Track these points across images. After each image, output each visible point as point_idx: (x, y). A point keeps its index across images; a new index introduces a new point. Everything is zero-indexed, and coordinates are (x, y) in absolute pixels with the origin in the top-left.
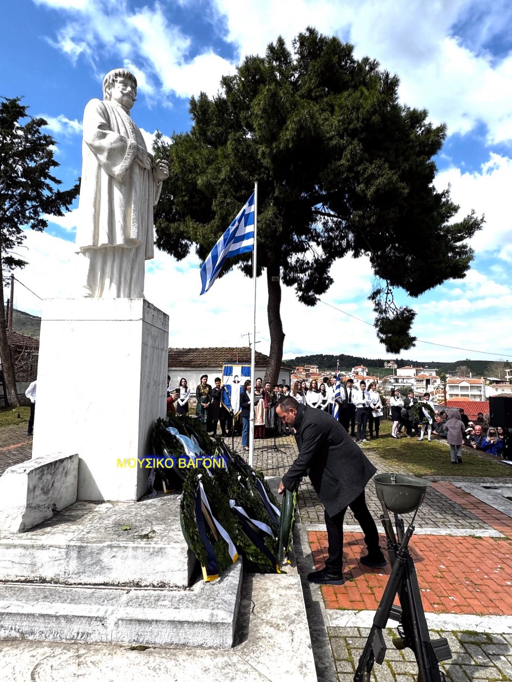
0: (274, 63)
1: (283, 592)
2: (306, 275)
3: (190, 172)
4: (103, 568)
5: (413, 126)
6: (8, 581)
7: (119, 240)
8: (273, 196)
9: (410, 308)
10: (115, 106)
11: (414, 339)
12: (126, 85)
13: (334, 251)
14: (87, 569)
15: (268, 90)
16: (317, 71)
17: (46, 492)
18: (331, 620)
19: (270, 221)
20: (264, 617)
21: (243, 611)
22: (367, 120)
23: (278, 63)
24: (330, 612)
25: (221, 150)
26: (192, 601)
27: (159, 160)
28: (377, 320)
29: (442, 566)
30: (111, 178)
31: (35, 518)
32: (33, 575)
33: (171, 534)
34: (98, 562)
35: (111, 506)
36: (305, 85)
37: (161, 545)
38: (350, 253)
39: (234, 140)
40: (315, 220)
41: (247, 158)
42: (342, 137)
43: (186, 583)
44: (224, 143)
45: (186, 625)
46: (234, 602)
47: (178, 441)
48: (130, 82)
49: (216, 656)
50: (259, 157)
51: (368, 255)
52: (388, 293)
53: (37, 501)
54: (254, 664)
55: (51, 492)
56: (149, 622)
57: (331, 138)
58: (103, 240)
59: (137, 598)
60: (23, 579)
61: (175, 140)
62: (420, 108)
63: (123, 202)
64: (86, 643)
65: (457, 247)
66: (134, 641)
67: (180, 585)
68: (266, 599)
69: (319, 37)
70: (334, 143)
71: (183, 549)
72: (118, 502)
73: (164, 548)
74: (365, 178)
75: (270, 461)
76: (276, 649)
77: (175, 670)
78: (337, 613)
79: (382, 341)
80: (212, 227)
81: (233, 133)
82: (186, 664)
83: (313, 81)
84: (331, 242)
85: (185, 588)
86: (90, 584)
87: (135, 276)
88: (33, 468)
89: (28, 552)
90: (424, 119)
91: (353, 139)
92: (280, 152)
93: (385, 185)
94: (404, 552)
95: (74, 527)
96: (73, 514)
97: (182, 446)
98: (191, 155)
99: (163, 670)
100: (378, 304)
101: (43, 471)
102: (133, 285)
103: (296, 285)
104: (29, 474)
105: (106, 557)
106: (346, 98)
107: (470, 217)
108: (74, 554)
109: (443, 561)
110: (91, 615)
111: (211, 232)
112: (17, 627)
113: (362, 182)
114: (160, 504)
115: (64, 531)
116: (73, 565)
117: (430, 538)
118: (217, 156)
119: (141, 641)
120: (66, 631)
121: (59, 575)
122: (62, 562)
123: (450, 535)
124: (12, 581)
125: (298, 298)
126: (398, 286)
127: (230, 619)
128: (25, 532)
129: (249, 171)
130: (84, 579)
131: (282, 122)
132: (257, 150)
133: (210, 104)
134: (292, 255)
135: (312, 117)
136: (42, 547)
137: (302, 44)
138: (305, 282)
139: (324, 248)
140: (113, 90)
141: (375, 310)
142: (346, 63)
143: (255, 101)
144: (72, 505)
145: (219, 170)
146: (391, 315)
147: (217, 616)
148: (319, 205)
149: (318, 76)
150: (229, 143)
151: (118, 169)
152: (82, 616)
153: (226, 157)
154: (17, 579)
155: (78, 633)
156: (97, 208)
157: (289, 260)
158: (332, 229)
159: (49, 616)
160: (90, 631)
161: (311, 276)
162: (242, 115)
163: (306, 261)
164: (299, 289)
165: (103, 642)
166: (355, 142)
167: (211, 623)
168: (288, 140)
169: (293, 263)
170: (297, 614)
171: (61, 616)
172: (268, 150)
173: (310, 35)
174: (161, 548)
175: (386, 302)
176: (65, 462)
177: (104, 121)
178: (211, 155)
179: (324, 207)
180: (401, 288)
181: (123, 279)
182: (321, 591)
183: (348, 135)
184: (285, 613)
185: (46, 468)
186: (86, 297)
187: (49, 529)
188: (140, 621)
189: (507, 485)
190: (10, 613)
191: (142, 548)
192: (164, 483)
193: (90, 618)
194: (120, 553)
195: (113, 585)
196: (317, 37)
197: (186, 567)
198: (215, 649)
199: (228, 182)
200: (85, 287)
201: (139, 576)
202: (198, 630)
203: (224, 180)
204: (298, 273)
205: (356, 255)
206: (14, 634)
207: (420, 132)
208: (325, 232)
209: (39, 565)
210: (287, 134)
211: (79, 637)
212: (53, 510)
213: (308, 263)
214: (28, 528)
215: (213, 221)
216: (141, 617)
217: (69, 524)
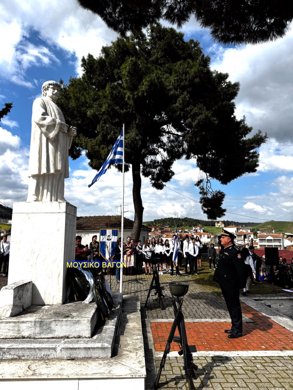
0: (135, 40)
1: (134, 341)
2: (157, 170)
3: (82, 106)
4: (51, 330)
5: (220, 82)
6: (7, 339)
7: (52, 171)
8: (135, 122)
9: (222, 191)
10: (49, 100)
11: (225, 210)
12: (54, 89)
13: (174, 155)
14: (44, 331)
15: (131, 61)
16: (162, 48)
17: (20, 299)
18: (157, 355)
19: (133, 138)
20: (125, 349)
21: (115, 347)
22: (191, 81)
23: (138, 40)
24: (157, 352)
25: (102, 93)
26: (93, 341)
27: (71, 127)
28: (201, 199)
29: (216, 334)
30: (48, 139)
31: (16, 311)
32: (19, 335)
33: (82, 315)
34: (49, 328)
35: (50, 307)
36: (154, 55)
37: (78, 319)
38: (184, 156)
39: (111, 88)
40: (163, 135)
41: (118, 99)
42: (176, 89)
43: (90, 336)
44: (104, 87)
45: (91, 349)
46: (112, 341)
47: (82, 273)
48: (56, 88)
49: (104, 360)
50: (126, 99)
51: (196, 157)
52: (207, 182)
53: (16, 303)
54: (120, 362)
55: (22, 299)
56: (75, 349)
57: (170, 90)
58: (44, 171)
59: (69, 341)
60: (14, 337)
61: (72, 82)
62: (224, 72)
63: (54, 151)
64: (48, 359)
65: (250, 153)
66: (69, 357)
67: (87, 336)
68: (126, 343)
69: (163, 28)
70: (172, 93)
71: (88, 320)
72: (52, 305)
73: (80, 320)
74: (192, 115)
75: (132, 289)
76: (130, 358)
77: (87, 364)
78: (160, 353)
79: (205, 212)
80: (97, 141)
81: (110, 83)
82: (92, 363)
83: (159, 53)
84: (172, 150)
85: (89, 338)
86: (45, 338)
87: (59, 188)
88: (15, 287)
89: (16, 325)
90: (226, 78)
91: (183, 91)
92: (138, 97)
93: (203, 119)
94: (179, 312)
95: (35, 315)
96: (32, 310)
97: (85, 276)
98: (83, 95)
99: (82, 365)
100: (202, 189)
101: (19, 288)
102: (58, 193)
103: (150, 176)
104: (14, 289)
105: (53, 326)
106: (179, 66)
107: (257, 135)
108: (38, 325)
109: (218, 332)
110: (50, 347)
111: (97, 144)
112: (17, 354)
113: (190, 117)
114: (74, 305)
115: (31, 316)
116: (38, 330)
117: (215, 323)
118: (99, 96)
119: (72, 356)
120: (39, 354)
121: (31, 335)
122: (33, 328)
123: (225, 322)
124: (9, 339)
125: (152, 185)
126: (213, 178)
127: (110, 346)
128: (12, 317)
129: (120, 107)
130: (43, 336)
131: (140, 80)
132: (125, 94)
133: (95, 62)
134: (148, 157)
135: (158, 78)
136: (23, 322)
137: (152, 31)
138: (156, 174)
139: (168, 153)
140: (47, 91)
141: (200, 193)
142: (180, 43)
143: (123, 66)
144: (30, 307)
145: (101, 106)
146: (209, 196)
147: (104, 345)
148: (165, 127)
149: (162, 51)
150: (107, 89)
151: (52, 135)
152: (46, 348)
153: (105, 97)
154: (11, 337)
155: (44, 355)
156: (40, 154)
157: (146, 160)
158: (173, 141)
159: (31, 348)
160: (50, 354)
161: (160, 170)
162: (116, 71)
163: (157, 161)
164: (152, 179)
165: (55, 358)
166: (185, 93)
167: (102, 348)
168: (143, 91)
169: (149, 162)
170: (140, 347)
171: (36, 348)
172: (131, 96)
173: (157, 26)
174: (78, 320)
175: (206, 188)
176: (27, 285)
177: (44, 111)
178: (96, 95)
179: (167, 127)
180: (215, 179)
181: (53, 190)
182: (154, 345)
183: (180, 88)
184: (134, 347)
185: (20, 287)
186: (35, 201)
187: (23, 316)
188: (71, 349)
189: (267, 298)
190: (14, 348)
191: (70, 320)
192: (75, 296)
193: (49, 348)
194: (59, 323)
195: (56, 338)
196: (161, 28)
197: (90, 329)
198: (103, 359)
199: (106, 114)
200: (34, 195)
201: (68, 334)
202: (97, 351)
203: (104, 113)
204: (152, 168)
205: (188, 158)
206: (15, 357)
207: (224, 86)
208: (169, 142)
209: (21, 330)
210: (144, 87)
211: (45, 357)
212: (23, 308)
213: (158, 162)
214: (14, 315)
215: (97, 138)
216: (71, 347)
217: (32, 313)
